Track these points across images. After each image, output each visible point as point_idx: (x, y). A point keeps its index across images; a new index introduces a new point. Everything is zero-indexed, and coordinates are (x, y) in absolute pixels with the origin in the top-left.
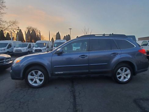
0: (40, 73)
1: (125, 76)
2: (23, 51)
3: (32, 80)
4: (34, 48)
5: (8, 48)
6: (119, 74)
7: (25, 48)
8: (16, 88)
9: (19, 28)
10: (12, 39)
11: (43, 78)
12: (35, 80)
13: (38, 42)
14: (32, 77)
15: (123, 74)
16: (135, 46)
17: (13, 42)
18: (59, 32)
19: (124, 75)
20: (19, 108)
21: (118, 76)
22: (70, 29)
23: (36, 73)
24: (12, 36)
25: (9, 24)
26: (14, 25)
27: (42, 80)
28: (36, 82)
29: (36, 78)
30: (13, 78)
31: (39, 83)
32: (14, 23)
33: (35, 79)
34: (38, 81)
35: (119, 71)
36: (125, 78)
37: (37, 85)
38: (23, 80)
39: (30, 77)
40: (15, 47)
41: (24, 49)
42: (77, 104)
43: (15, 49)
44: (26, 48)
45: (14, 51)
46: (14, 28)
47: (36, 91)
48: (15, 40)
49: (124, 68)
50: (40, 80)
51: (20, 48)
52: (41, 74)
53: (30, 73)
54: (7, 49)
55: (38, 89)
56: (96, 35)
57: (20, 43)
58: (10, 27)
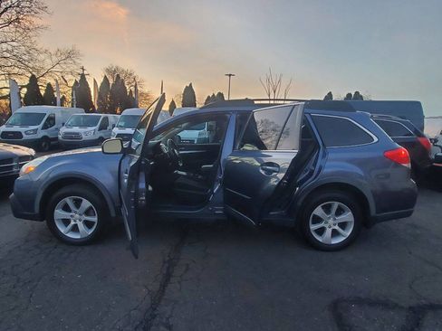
0: (86, 204)
1: (337, 227)
2: (85, 138)
3: (66, 222)
4: (116, 131)
5: (45, 127)
6: (317, 220)
7: (89, 129)
8: (27, 241)
9: (83, 70)
10: (58, 101)
11: (95, 219)
12: (73, 223)
13: (127, 112)
14: (66, 215)
15: (331, 221)
16: (376, 139)
17: (62, 112)
18: (191, 85)
19: (335, 225)
20: (8, 295)
21: (313, 227)
22: (230, 75)
23: (78, 203)
24: (59, 93)
25: (55, 59)
26: (69, 61)
27: (93, 223)
28: (75, 229)
29: (77, 218)
30: (18, 215)
31: (85, 232)
32: (70, 55)
33: (75, 222)
34: (81, 226)
35: (319, 211)
36: (335, 234)
37: (79, 237)
38: (42, 221)
39: (59, 213)
40: (63, 124)
41: (89, 132)
42: (165, 297)
43: (64, 130)
44: (94, 128)
45: (60, 137)
46: (68, 70)
47: (72, 255)
48: (67, 106)
49: (336, 205)
50: (88, 224)
51: (76, 129)
52: (91, 208)
53: (61, 203)
54: (42, 129)
55: (80, 249)
56: (256, 102)
57: (81, 113)
58: (58, 68)
